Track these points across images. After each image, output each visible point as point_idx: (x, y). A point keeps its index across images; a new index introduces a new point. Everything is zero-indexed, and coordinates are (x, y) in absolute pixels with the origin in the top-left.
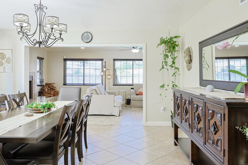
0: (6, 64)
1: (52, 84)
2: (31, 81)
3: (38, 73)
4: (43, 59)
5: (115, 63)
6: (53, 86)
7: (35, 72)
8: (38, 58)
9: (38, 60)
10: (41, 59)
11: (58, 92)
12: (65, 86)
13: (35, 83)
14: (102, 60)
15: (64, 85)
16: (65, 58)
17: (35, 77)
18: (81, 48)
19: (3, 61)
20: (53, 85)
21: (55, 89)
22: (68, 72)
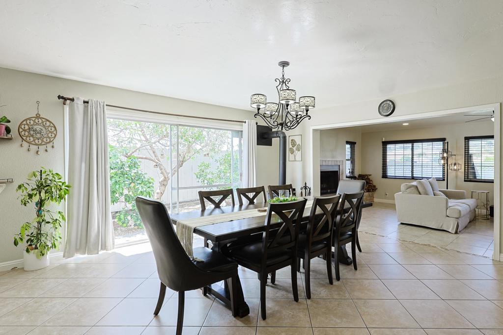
0: (297, 152)
1: (367, 175)
2: (337, 171)
3: (349, 162)
4: (355, 143)
5: (470, 143)
6: (369, 179)
7: (343, 161)
8: (348, 143)
9: (348, 146)
10: (352, 144)
11: (375, 186)
12: (384, 179)
13: (343, 174)
14: (443, 140)
15: (383, 177)
16: (384, 140)
17: (343, 167)
18: (404, 124)
19: (294, 148)
20: (369, 177)
21: (371, 182)
22: (389, 158)
